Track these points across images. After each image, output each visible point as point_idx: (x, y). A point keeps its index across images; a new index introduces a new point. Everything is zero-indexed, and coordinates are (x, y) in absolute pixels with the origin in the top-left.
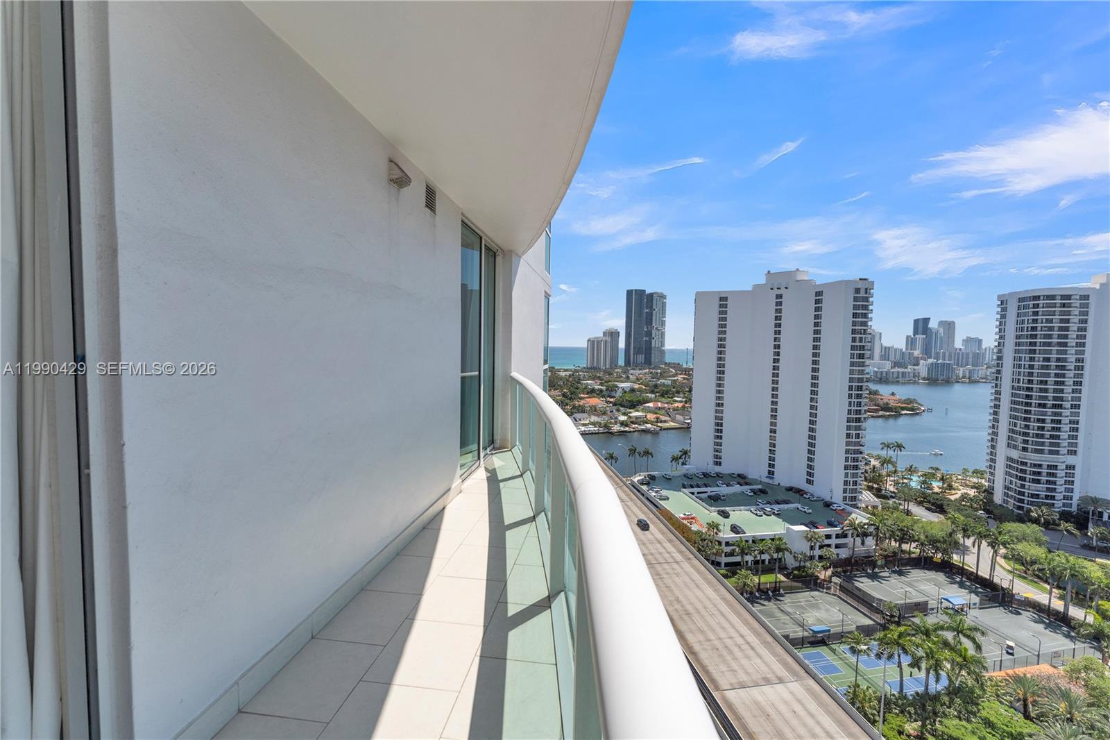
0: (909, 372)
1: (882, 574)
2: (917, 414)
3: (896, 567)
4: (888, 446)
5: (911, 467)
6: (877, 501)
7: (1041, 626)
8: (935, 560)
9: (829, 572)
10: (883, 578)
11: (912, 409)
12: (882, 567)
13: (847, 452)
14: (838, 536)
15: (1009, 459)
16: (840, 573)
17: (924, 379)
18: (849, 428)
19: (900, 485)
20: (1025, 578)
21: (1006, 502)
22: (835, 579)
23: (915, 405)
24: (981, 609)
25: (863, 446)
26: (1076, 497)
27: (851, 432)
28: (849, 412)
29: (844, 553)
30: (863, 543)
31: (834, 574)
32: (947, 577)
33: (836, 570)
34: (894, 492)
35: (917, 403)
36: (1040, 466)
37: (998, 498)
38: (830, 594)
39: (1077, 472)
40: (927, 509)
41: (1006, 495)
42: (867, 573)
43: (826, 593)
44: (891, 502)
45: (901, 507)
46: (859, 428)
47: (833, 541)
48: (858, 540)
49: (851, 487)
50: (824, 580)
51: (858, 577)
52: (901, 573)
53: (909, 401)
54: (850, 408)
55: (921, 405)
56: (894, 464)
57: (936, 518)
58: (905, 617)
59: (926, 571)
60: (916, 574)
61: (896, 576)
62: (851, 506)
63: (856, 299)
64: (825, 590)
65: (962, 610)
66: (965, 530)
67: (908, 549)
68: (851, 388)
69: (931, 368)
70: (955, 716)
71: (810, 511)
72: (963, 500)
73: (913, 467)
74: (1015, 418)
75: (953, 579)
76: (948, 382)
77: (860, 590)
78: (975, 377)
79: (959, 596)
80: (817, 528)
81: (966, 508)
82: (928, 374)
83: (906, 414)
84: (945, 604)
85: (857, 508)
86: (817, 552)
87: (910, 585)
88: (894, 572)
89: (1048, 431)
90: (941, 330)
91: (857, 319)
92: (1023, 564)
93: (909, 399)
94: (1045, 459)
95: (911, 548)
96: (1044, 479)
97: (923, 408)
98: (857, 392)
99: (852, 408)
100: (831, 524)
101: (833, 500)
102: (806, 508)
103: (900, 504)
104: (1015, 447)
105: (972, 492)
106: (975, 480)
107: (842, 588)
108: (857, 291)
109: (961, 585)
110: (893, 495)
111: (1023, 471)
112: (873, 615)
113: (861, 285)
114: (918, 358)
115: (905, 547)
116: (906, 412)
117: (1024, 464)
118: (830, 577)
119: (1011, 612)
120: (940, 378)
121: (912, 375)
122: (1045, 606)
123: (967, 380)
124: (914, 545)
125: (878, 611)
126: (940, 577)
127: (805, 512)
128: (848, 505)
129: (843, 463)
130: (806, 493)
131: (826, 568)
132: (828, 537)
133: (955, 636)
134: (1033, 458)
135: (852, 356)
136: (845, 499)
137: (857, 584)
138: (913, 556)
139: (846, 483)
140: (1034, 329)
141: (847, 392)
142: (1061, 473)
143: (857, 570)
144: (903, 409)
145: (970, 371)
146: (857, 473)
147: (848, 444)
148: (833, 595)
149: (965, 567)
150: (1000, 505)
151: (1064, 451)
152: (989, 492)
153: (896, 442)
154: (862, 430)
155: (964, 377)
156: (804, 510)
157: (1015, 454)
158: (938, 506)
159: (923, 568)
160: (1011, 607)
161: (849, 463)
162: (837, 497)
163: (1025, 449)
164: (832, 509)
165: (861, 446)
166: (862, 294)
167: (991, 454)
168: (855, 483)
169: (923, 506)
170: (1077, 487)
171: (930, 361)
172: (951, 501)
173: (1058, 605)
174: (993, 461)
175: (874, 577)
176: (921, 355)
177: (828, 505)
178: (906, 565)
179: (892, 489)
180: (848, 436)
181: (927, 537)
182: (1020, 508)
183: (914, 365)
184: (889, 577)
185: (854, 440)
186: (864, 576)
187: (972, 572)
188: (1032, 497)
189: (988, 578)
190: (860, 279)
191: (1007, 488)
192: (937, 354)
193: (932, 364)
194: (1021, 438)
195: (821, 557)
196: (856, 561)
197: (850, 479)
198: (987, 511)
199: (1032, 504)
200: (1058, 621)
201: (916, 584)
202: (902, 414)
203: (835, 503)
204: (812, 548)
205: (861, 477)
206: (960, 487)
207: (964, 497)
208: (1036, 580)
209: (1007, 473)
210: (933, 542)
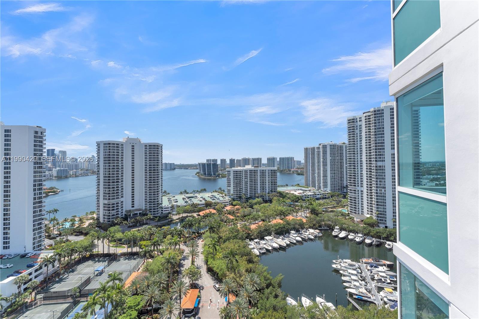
0: (48, 175)
1: (65, 277)
2: (57, 193)
3: (70, 270)
4: (50, 212)
5: (66, 219)
6: (52, 242)
7: (127, 260)
8: (87, 256)
9: (33, 294)
10: (65, 279)
11: (54, 192)
12: (64, 273)
13: (34, 221)
14: (36, 271)
15: (104, 204)
16: (40, 291)
17: (55, 177)
18: (34, 208)
19: (61, 229)
20: (117, 246)
21: (104, 221)
22: (39, 296)
23: (55, 190)
24: (108, 266)
25: (44, 215)
26: (124, 211)
27: (36, 209)
28: (35, 199)
29: (41, 278)
30: (53, 266)
31: (36, 294)
32: (92, 261)
33: (38, 290)
34: (57, 234)
35: (56, 189)
36: (114, 204)
37: (101, 220)
38: (37, 307)
39: (124, 203)
40: (75, 235)
41: (104, 218)
42: (56, 281)
43: (35, 308)
44: (58, 239)
45: (64, 240)
46: (41, 206)
47: (33, 276)
48: (50, 266)
49: (38, 240)
50: (31, 302)
51: (52, 286)
52: (73, 271)
53: (52, 188)
54: (35, 196)
55: (58, 189)
56: (56, 220)
57: (81, 238)
58: (82, 290)
59: (84, 263)
60: (80, 267)
61: (71, 274)
62: (38, 250)
63: (35, 137)
64: (33, 307)
65: (102, 271)
66: (98, 238)
67: (74, 257)
68: (35, 185)
69: (58, 172)
70: (119, 316)
71: (12, 265)
72: (89, 226)
73: (67, 219)
74: (106, 188)
75: (95, 260)
76: (66, 177)
77: (54, 292)
78: (77, 174)
79: (100, 266)
80: (21, 273)
81: (92, 228)
82: (57, 174)
83: (51, 195)
84: (96, 273)
85: (42, 250)
86: (23, 287)
87: (79, 274)
88: (70, 272)
89: (116, 191)
90: (60, 155)
91: (37, 148)
92: (115, 241)
93: (52, 187)
94: (115, 201)
95: (76, 256)
96: (115, 208)
97: (59, 191)
98: (38, 187)
99: (36, 196)
100: (30, 266)
101: (27, 252)
102: (8, 265)
103: (63, 238)
104: (106, 199)
105: (91, 221)
106: (91, 216)
107: (45, 298)
108: (36, 132)
109: (99, 261)
110: (58, 235)
111: (109, 207)
112: (66, 300)
113: (37, 130)
114: (50, 167)
115: (73, 257)
116: (51, 194)
117: (109, 204)
118: (35, 297)
119: (118, 261)
120: (63, 176)
121: (49, 176)
122: (126, 252)
123: (74, 176)
124: (77, 254)
125: (68, 297)
126: (90, 262)
127: (8, 268)
128: (36, 250)
129: (32, 228)
130: (4, 256)
131: (31, 293)
132: (30, 274)
133: (113, 282)
134: (112, 201)
135: (35, 168)
136: (34, 248)
137: (52, 290)
138: (76, 259)
139: (34, 239)
140: (109, 155)
141: (32, 188)
142: (120, 205)
143: (50, 283)
144: (49, 192)
145: (75, 172)
146: (41, 231)
147: (34, 217)
148: (41, 305)
149: (99, 253)
150: (103, 223)
151: (120, 197)
152: (98, 219)
153: (54, 209)
154: (42, 207)
155: (73, 175)
156: (6, 267)
157: (106, 202)
158: (80, 232)
159: (82, 263)
160: (117, 259)
161: (36, 227)
162: (30, 250)
163: (109, 199)
164: (27, 257)
165: (43, 215)
166: (39, 134)
167: (98, 204)
168: (40, 237)
169: (73, 235)
170: (124, 208)
171: (58, 168)
172: (85, 228)
173: (130, 250)
174: (99, 206)
175: (61, 280)
176: (52, 166)
177: (23, 256)
178: (74, 266)
179: (56, 233)
180: (34, 212)
181: (82, 248)
182: (109, 221)
183: (49, 171)
184: (68, 276)
185: (38, 213)
186: (54, 284)
187: (102, 253)
188: (113, 216)
189: (107, 252)
190: (37, 127)
191: (104, 215)
192: (59, 165)
193: (59, 170)
194: (108, 195)
195: (25, 289)
196: (49, 279)
197: (37, 236)
198: (99, 227)
199: (113, 218)
200: (131, 256)
201: (81, 272)
202: (49, 195)
203: (28, 253)
204: (19, 287)
205: (43, 232)
206: (86, 221)
207: (90, 224)
208: (120, 245)
209: (104, 210)
210: (86, 249)
